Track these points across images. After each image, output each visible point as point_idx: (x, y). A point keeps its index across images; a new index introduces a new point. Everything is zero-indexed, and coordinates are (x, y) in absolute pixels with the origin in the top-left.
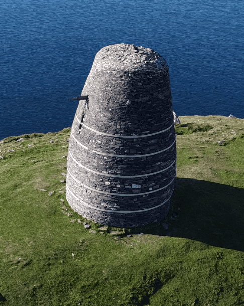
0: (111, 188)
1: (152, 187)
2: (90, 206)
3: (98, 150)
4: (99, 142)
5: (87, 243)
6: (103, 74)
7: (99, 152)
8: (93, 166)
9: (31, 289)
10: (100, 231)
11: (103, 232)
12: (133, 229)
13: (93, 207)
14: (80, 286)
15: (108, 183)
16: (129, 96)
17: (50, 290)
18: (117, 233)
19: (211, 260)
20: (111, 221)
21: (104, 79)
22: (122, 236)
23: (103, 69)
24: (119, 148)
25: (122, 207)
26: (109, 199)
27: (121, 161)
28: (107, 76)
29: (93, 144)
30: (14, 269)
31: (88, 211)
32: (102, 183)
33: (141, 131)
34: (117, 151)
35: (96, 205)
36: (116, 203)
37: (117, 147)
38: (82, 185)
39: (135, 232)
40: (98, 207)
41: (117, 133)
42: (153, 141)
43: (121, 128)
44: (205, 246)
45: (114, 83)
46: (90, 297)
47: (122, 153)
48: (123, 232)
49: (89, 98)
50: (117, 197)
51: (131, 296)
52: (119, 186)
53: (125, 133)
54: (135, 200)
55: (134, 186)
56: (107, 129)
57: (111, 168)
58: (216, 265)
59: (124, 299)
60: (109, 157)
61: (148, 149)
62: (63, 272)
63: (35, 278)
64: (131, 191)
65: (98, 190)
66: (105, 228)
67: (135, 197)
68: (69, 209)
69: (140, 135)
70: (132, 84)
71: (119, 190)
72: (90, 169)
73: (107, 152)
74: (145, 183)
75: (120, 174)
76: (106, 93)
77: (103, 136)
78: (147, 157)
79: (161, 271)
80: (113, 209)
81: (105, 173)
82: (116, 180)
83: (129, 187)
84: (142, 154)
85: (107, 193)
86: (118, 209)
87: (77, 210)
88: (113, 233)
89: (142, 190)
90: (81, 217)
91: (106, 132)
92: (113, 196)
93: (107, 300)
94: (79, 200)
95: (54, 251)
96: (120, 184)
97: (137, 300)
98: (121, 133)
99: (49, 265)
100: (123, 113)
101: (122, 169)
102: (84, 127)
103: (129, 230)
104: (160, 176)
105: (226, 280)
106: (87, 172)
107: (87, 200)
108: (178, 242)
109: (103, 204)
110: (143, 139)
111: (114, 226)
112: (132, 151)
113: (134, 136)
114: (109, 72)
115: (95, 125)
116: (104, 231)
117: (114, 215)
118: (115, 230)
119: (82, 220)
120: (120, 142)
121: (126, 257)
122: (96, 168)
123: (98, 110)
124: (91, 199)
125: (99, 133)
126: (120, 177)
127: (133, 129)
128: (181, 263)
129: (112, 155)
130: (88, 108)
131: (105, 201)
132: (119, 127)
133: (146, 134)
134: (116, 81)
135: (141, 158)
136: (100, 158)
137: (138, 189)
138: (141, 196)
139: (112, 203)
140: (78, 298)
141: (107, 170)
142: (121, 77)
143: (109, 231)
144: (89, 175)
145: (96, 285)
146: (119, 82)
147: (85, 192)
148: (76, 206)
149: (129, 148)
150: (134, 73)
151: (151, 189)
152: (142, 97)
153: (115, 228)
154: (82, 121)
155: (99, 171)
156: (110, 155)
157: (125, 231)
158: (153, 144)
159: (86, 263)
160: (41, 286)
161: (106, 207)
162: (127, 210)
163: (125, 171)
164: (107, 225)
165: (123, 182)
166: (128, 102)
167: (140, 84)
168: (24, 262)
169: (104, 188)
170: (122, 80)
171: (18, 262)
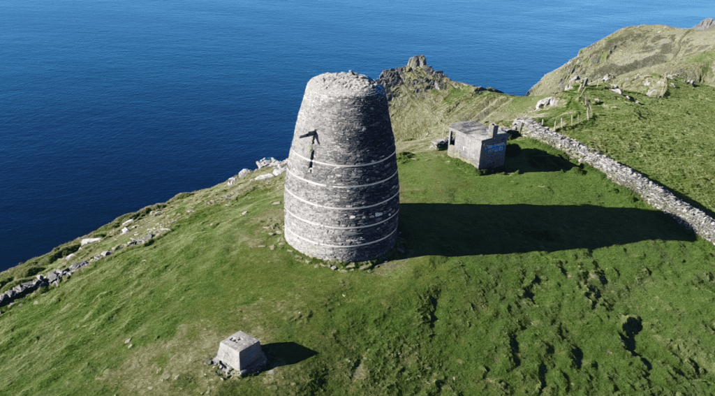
0: (356, 222)
1: (390, 212)
2: (333, 246)
3: (338, 184)
4: (339, 176)
5: (347, 283)
6: (332, 104)
7: (340, 186)
8: (335, 202)
9: (331, 336)
10: (349, 269)
11: (353, 270)
12: (378, 259)
13: (337, 247)
14: (372, 321)
15: (352, 217)
16: (364, 123)
17: (348, 332)
18: (364, 267)
19: (458, 269)
20: (357, 256)
21: (335, 110)
22: (372, 268)
23: (332, 98)
24: (361, 178)
25: (367, 239)
26: (354, 233)
27: (365, 190)
28: (339, 105)
29: (332, 179)
30: (301, 324)
31: (331, 252)
32: (346, 218)
33: (379, 157)
34: (360, 181)
35: (340, 244)
36: (361, 235)
37: (358, 177)
38: (322, 226)
39: (380, 261)
40: (342, 244)
41: (357, 162)
42: (388, 165)
43: (361, 157)
44: (445, 258)
45: (347, 111)
46: (386, 328)
47: (364, 182)
48: (370, 264)
49: (317, 132)
50: (362, 229)
51: (422, 317)
52: (364, 217)
53: (365, 162)
54: (378, 229)
55: (378, 214)
56: (346, 160)
57: (355, 200)
58: (466, 273)
59: (417, 320)
60: (351, 189)
61: (385, 174)
62: (347, 313)
63: (327, 326)
64: (374, 220)
65: (343, 227)
66: (353, 265)
67: (378, 226)
68: (304, 257)
69: (378, 160)
70: (365, 110)
71: (365, 221)
72: (331, 206)
73: (349, 184)
74: (385, 209)
75: (365, 205)
76: (339, 123)
77: (342, 169)
78: (385, 182)
79: (429, 288)
80: (358, 243)
81: (349, 207)
82: (361, 211)
83: (372, 216)
84: (382, 180)
85: (352, 227)
86: (363, 242)
87: (315, 255)
88: (362, 268)
89: (384, 217)
90: (321, 261)
91: (345, 164)
92: (358, 229)
93: (403, 326)
94: (317, 243)
95: (325, 296)
96: (365, 215)
97: (427, 318)
98: (361, 162)
99: (330, 310)
100: (361, 141)
101: (366, 199)
102: (316, 165)
103: (375, 261)
104: (395, 200)
105: (481, 282)
106: (326, 211)
107: (328, 240)
108: (422, 260)
109: (348, 241)
110: (380, 164)
111: (360, 261)
112: (373, 178)
113: (373, 162)
114: (339, 101)
115: (331, 159)
116: (354, 268)
117: (359, 249)
118: (362, 265)
119: (325, 263)
120: (361, 171)
121: (391, 285)
122: (338, 204)
123: (333, 142)
124: (334, 239)
125: (338, 166)
126: (364, 207)
127: (371, 155)
128: (437, 277)
129: (355, 187)
130: (319, 143)
131: (350, 237)
132: (358, 156)
133: (383, 158)
134: (348, 109)
135: (380, 185)
136: (342, 192)
137: (380, 216)
138: (383, 224)
139: (357, 236)
140: (377, 332)
141: (350, 203)
142: (354, 104)
143: (357, 267)
144: (330, 214)
145: (384, 316)
146: (352, 109)
147: (325, 233)
148: (313, 251)
149: (369, 176)
150: (367, 98)
151: (390, 215)
152: (375, 121)
153: (361, 263)
154: (312, 158)
155: (341, 207)
156: (352, 187)
157: (372, 263)
158: (388, 168)
159: (360, 300)
160: (338, 331)
161: (351, 243)
162: (372, 241)
163: (369, 201)
164: (353, 261)
165: (367, 212)
166: (364, 129)
167: (372, 109)
168: (307, 315)
169: (348, 223)
170: (355, 107)
171: (301, 316)
